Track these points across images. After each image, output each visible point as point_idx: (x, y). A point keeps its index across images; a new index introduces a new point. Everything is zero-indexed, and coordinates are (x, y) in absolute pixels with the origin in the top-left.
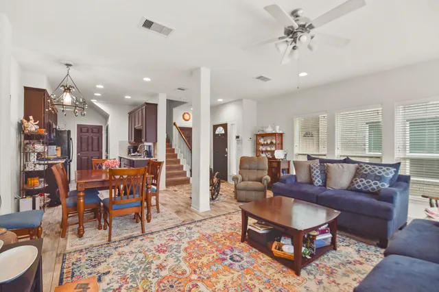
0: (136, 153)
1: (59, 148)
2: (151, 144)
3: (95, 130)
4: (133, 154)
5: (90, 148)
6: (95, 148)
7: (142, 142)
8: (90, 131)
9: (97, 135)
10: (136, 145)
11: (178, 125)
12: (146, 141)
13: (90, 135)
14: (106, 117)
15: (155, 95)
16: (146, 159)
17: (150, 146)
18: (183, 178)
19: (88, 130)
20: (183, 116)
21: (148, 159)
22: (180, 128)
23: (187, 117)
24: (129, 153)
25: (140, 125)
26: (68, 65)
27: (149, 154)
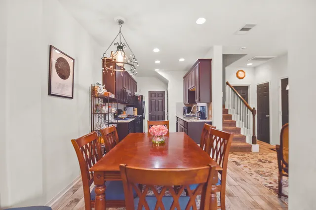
0: (190, 114)
1: (136, 109)
2: (204, 104)
3: (160, 95)
4: (187, 114)
5: (157, 108)
6: (160, 109)
7: (195, 103)
8: (157, 96)
9: (161, 98)
10: (190, 106)
11: (232, 84)
12: (200, 101)
13: (157, 98)
14: (166, 83)
15: (209, 49)
16: (200, 120)
17: (203, 107)
18: (243, 144)
19: (155, 95)
20: (237, 74)
21: (202, 121)
22: (234, 87)
23: (241, 74)
24: (184, 113)
25: (193, 85)
26: (121, 22)
27: (202, 115)
